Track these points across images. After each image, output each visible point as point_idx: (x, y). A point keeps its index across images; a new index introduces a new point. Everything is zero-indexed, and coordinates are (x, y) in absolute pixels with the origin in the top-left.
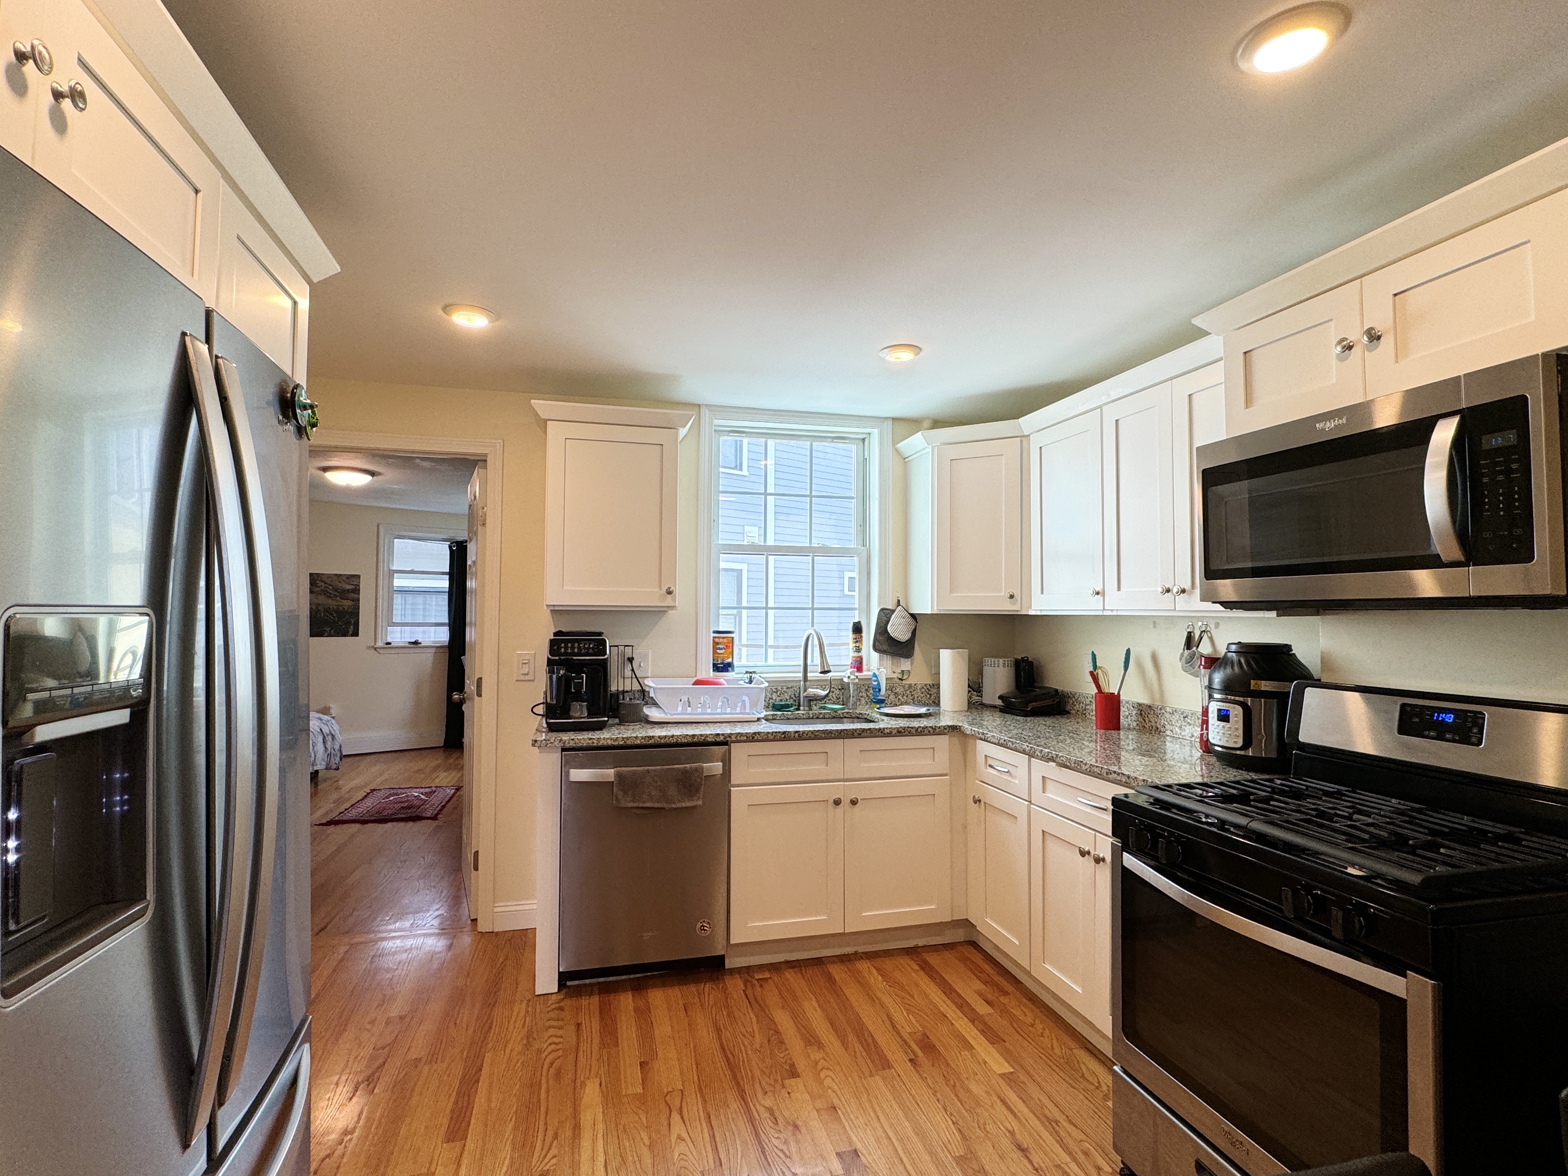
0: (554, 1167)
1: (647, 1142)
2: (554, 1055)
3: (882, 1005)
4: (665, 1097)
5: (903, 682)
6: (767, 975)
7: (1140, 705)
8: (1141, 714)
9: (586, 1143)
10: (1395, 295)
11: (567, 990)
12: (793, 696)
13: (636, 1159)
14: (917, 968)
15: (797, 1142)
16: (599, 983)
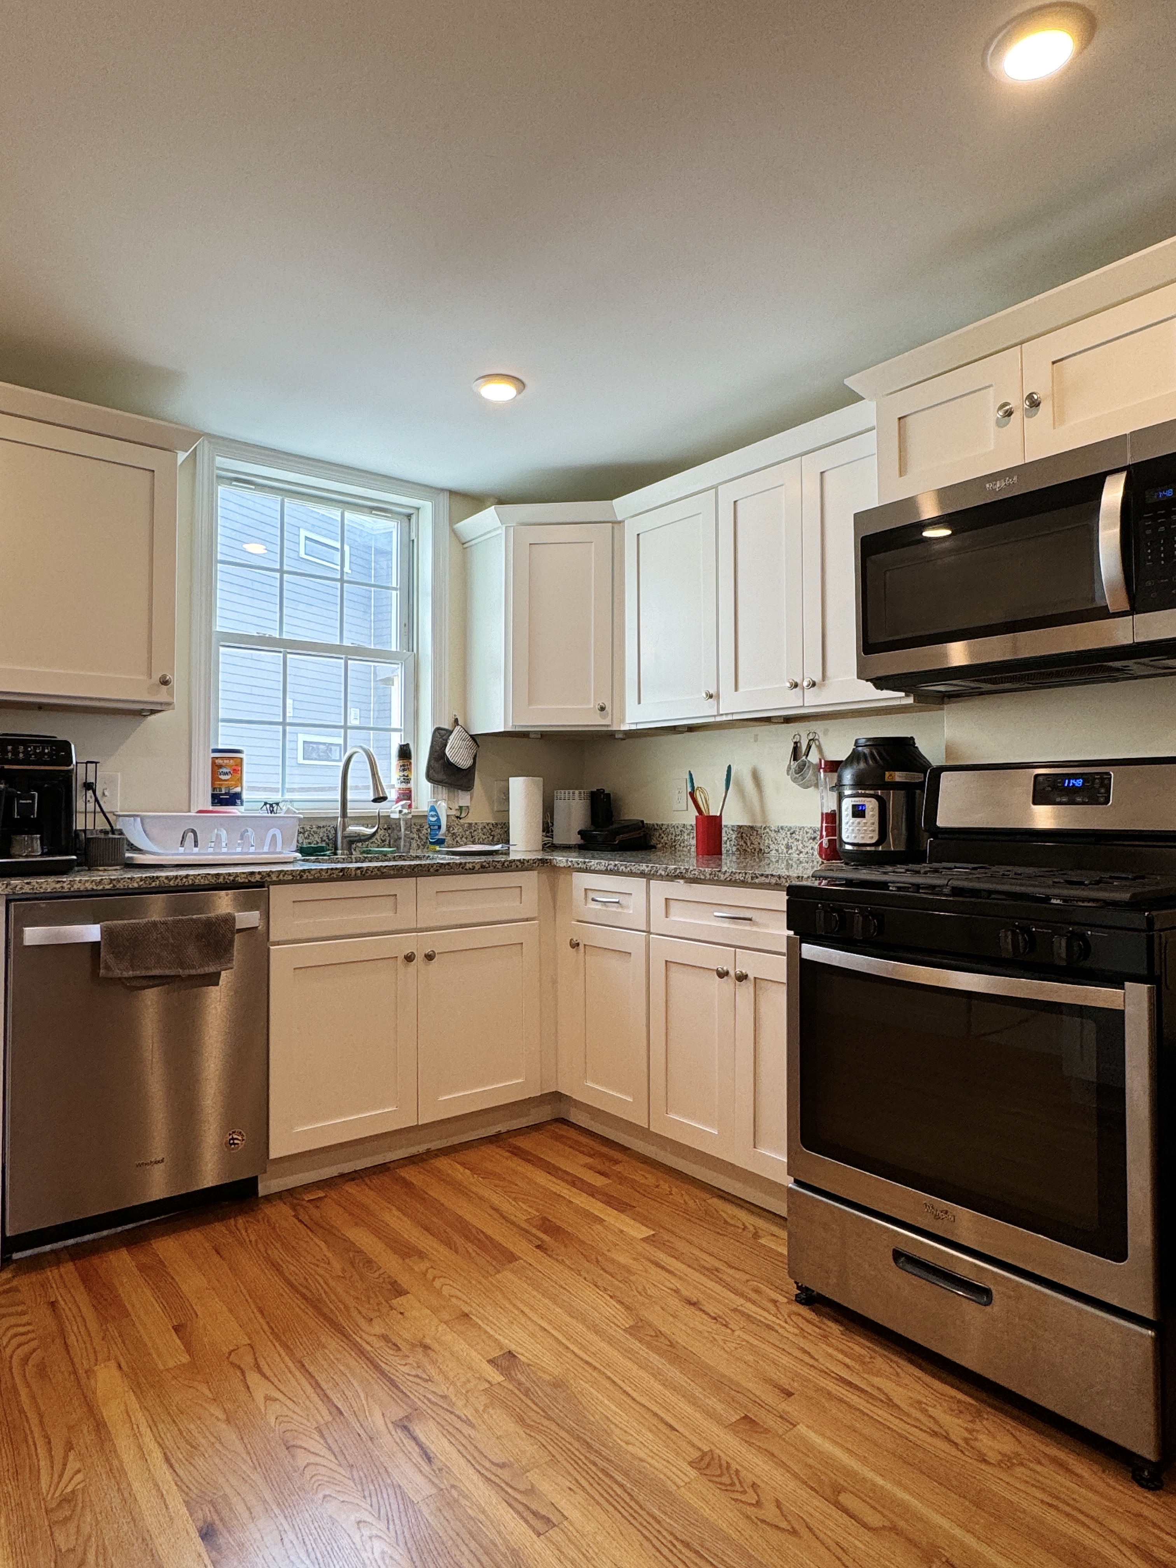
0: (82, 1485)
1: (222, 1416)
2: (26, 1348)
3: (481, 1198)
4: (228, 1358)
5: (461, 821)
6: (321, 1194)
7: (740, 827)
8: (742, 837)
9: (123, 1443)
10: (1054, 363)
11: (14, 1265)
12: (325, 838)
13: (213, 1440)
14: (507, 1154)
15: (434, 1362)
16: (66, 1247)
